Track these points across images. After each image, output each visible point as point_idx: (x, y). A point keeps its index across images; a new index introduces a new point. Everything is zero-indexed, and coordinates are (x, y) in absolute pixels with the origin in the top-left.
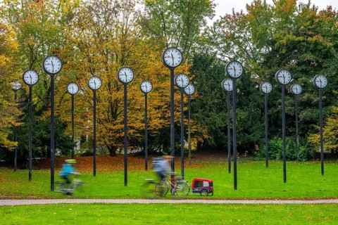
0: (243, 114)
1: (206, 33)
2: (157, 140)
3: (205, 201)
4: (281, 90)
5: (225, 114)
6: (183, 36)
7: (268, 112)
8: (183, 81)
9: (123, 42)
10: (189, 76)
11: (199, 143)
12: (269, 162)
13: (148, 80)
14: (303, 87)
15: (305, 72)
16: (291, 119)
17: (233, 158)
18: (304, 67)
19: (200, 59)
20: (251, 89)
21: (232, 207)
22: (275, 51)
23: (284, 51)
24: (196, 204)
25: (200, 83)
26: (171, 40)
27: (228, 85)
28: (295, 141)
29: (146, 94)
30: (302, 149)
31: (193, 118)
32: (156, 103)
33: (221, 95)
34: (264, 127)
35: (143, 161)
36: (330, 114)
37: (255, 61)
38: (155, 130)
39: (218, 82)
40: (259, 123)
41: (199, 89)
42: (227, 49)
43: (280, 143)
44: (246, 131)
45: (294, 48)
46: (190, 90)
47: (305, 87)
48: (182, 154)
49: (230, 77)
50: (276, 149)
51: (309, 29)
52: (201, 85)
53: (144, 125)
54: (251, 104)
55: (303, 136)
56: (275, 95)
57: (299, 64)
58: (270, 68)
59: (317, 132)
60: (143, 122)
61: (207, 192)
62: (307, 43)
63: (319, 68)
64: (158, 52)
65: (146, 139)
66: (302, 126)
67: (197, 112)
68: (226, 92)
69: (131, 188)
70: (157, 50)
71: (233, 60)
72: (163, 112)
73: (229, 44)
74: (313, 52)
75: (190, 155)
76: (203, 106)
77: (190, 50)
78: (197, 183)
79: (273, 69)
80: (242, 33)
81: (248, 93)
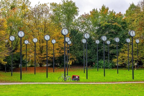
0: (89, 52)
1: (75, 21)
2: (57, 61)
3: (77, 83)
4: (103, 43)
5: (82, 51)
6: (67, 23)
7: (98, 51)
8: (68, 39)
9: (45, 25)
10: (69, 37)
11: (73, 62)
12: (99, 69)
13: (54, 39)
14: (111, 41)
15: (112, 36)
16: (106, 53)
18: (111, 34)
19: (73, 31)
20: (92, 42)
21: (87, 85)
22: (100, 28)
23: (104, 28)
24: (74, 84)
25: (73, 40)
26: (62, 24)
27: (84, 41)
28: (108, 61)
29: (53, 44)
30: (110, 64)
31: (71, 53)
32: (57, 47)
33: (81, 44)
34: (97, 56)
35: (52, 69)
37: (93, 32)
38: (57, 57)
39: (80, 40)
40: (95, 55)
41: (73, 42)
42: (83, 28)
43: (102, 62)
44: (90, 58)
46: (70, 43)
48: (67, 66)
49: (85, 38)
50: (101, 64)
51: (113, 20)
52: (74, 41)
53: (53, 55)
54: (92, 48)
55: (111, 59)
56: (101, 44)
57: (109, 33)
58: (99, 34)
60: (52, 54)
61: (77, 80)
62: (112, 25)
64: (58, 29)
65: (54, 61)
66: (110, 56)
67: (72, 51)
68: (83, 43)
69: (49, 79)
70: (57, 28)
72: (60, 51)
73: (83, 26)
74: (114, 29)
75: (70, 67)
76: (74, 48)
77: (69, 28)
78: (74, 77)
80: (88, 21)
81: (91, 44)
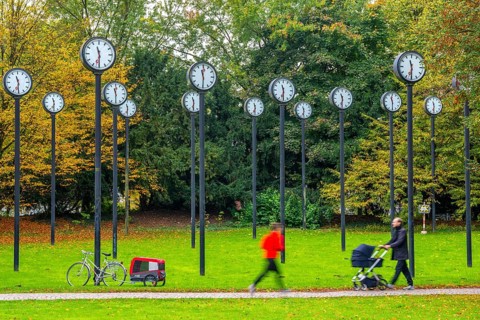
0: (216, 151)
1: (156, 14)
2: (71, 194)
3: (151, 295)
4: (279, 111)
5: (187, 150)
6: (118, 19)
7: (256, 147)
8: (116, 94)
9: (12, 26)
10: (126, 86)
11: (143, 199)
12: (259, 229)
13: (57, 91)
14: (314, 106)
15: (318, 83)
16: (294, 159)
17: (198, 224)
18: (315, 74)
19: (146, 58)
20: (231, 109)
21: (195, 305)
22: (270, 47)
23: (284, 48)
24: (136, 300)
25: (145, 97)
26: (95, 25)
27: (192, 102)
28: (301, 195)
29: (53, 115)
30: (312, 208)
31: (133, 156)
32: (71, 130)
33: (181, 119)
34: (250, 171)
35: (46, 228)
36: (357, 152)
37: (237, 63)
38: (68, 175)
39: (175, 98)
40: (242, 165)
41: (144, 109)
42: (191, 41)
43: (276, 198)
44: (222, 179)
45: (301, 42)
46: (129, 109)
47: (317, 106)
48: (115, 216)
49: (195, 88)
50: (269, 208)
51: (324, 12)
52: (148, 101)
53: (49, 167)
54: (230, 135)
55: (313, 186)
56: (270, 119)
57: (307, 69)
58: (261, 75)
59: (335, 180)
60: (47, 162)
61: (155, 279)
62: (322, 34)
63: (340, 76)
64: (74, 45)
65: (53, 191)
66: (312, 170)
67: (139, 147)
68: (188, 113)
69: (25, 275)
70: (72, 41)
71: (202, 61)
72: (83, 145)
73: (194, 34)
74: (331, 49)
75: (128, 218)
76: (150, 137)
77: (130, 42)
78: (138, 265)
79: (266, 77)
80: (216, 14)
81: (225, 117)
